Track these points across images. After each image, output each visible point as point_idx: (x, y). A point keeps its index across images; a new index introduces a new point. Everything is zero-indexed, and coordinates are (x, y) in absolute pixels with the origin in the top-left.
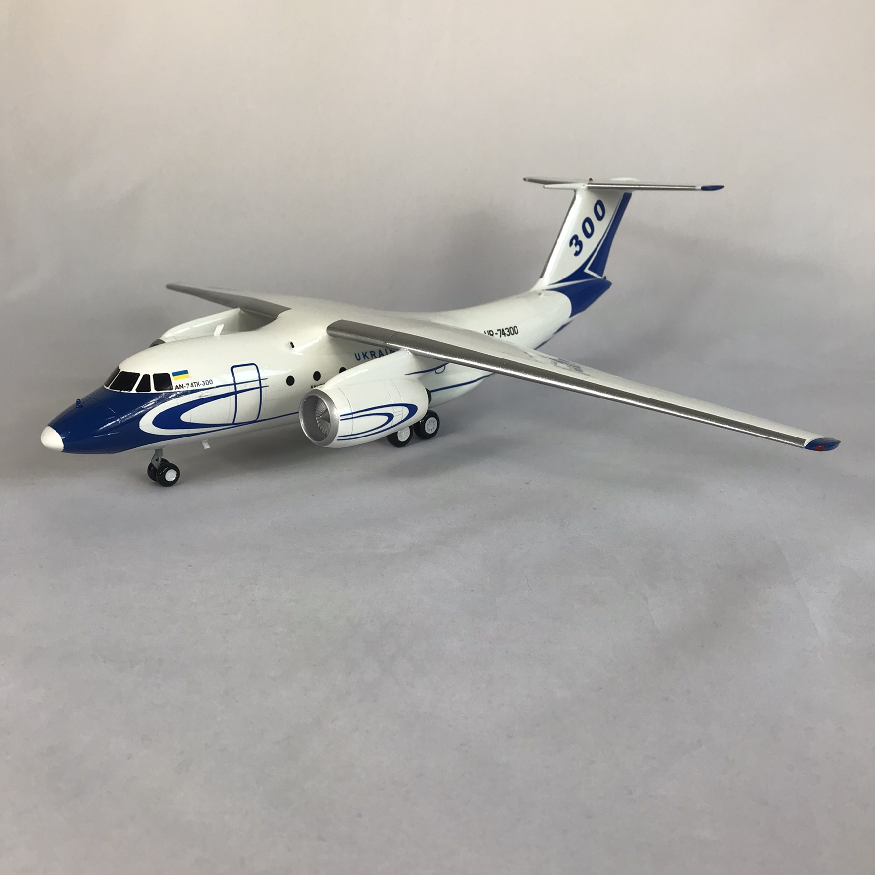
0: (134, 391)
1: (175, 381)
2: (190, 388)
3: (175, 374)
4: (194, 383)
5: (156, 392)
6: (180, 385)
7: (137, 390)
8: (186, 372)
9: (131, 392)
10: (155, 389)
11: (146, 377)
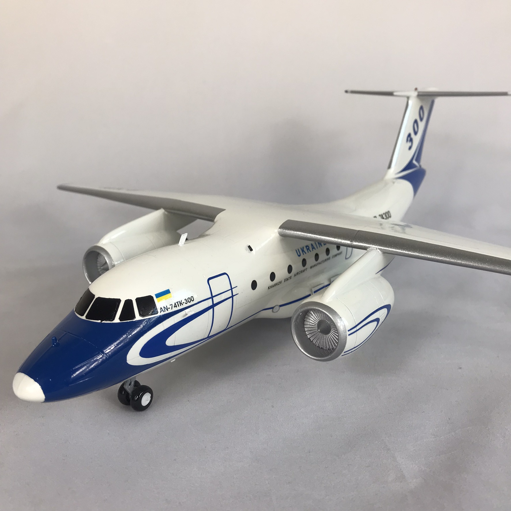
0: (117, 320)
1: (160, 303)
2: (175, 309)
3: (158, 295)
4: (177, 302)
5: (141, 318)
6: (164, 307)
7: (120, 319)
8: (167, 292)
9: (114, 322)
10: (140, 315)
11: (129, 303)
